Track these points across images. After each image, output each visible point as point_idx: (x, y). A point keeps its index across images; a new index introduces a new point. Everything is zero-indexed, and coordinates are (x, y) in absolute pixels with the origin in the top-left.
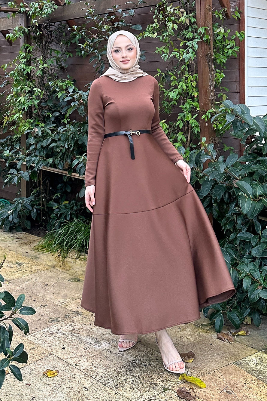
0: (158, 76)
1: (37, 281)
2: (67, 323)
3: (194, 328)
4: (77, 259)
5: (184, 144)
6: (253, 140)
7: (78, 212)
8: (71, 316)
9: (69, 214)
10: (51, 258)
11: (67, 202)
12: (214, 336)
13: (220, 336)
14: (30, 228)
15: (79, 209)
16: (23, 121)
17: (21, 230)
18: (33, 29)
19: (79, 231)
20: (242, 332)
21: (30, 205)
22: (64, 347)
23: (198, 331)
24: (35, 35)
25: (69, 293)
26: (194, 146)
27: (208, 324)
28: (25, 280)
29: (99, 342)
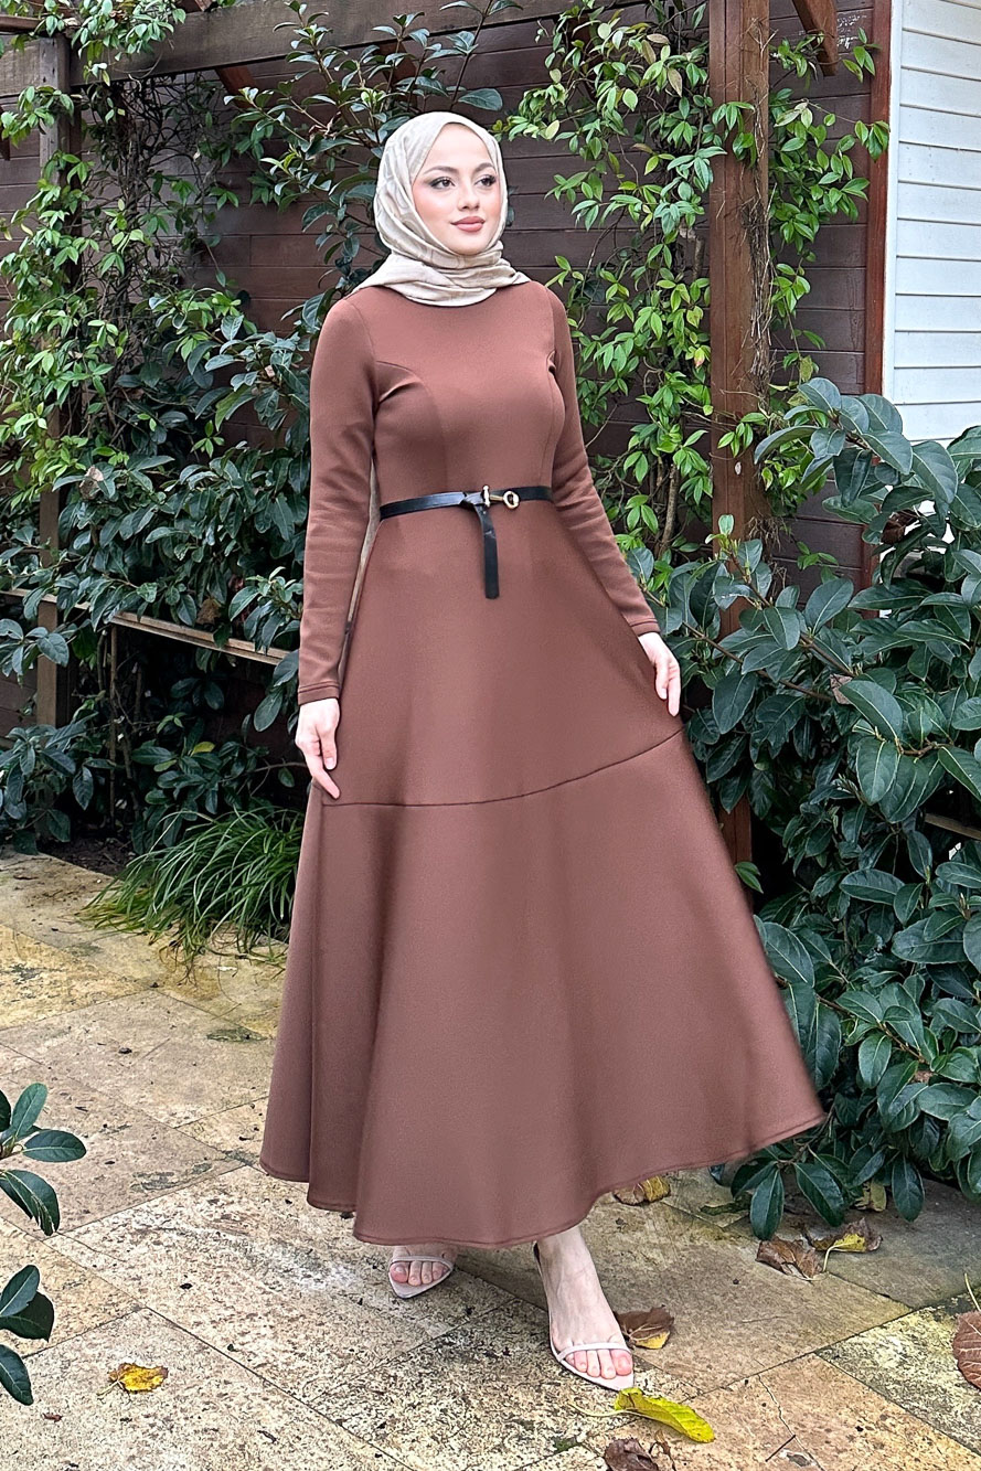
0: (561, 282)
1: (90, 1036)
2: (202, 1195)
4: (241, 957)
5: (650, 540)
6: (908, 529)
7: (249, 785)
8: (216, 1168)
9: (213, 792)
10: (144, 955)
11: (207, 747)
12: (747, 1251)
13: (770, 1252)
14: (68, 841)
15: (252, 773)
16: (49, 443)
17: (34, 845)
18: (90, 96)
19: (253, 853)
20: (850, 1240)
21: (69, 757)
22: (186, 1281)
23: (689, 1233)
24: (99, 120)
25: (209, 1084)
26: (688, 549)
27: (726, 1207)
28: (45, 1033)
29: (319, 1265)
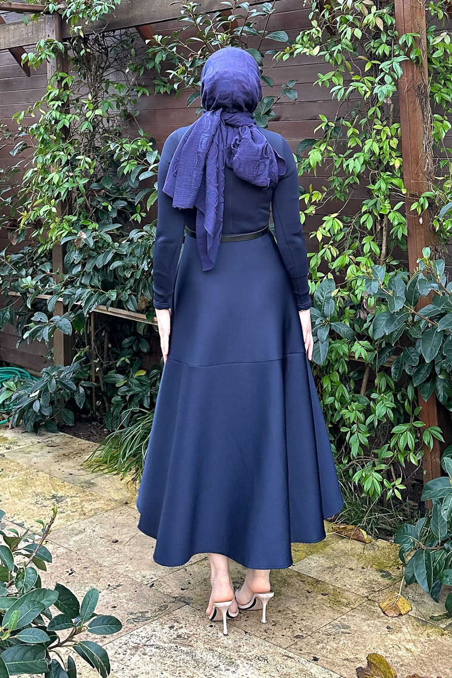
0: (323, 128)
1: (96, 533)
2: (165, 624)
3: (417, 625)
5: (375, 259)
8: (171, 607)
9: (147, 396)
11: (142, 373)
16: (57, 220)
17: (56, 428)
21: (73, 381)
23: (426, 632)
24: (77, 55)
26: (394, 263)
27: (443, 616)
28: (71, 532)
29: (233, 663)
